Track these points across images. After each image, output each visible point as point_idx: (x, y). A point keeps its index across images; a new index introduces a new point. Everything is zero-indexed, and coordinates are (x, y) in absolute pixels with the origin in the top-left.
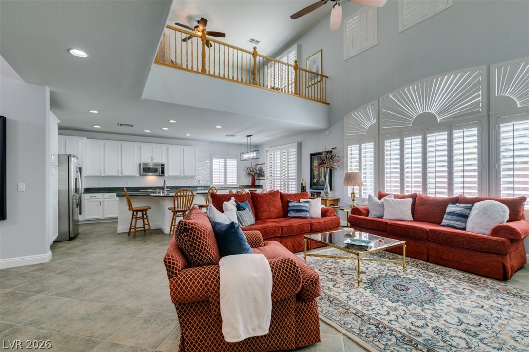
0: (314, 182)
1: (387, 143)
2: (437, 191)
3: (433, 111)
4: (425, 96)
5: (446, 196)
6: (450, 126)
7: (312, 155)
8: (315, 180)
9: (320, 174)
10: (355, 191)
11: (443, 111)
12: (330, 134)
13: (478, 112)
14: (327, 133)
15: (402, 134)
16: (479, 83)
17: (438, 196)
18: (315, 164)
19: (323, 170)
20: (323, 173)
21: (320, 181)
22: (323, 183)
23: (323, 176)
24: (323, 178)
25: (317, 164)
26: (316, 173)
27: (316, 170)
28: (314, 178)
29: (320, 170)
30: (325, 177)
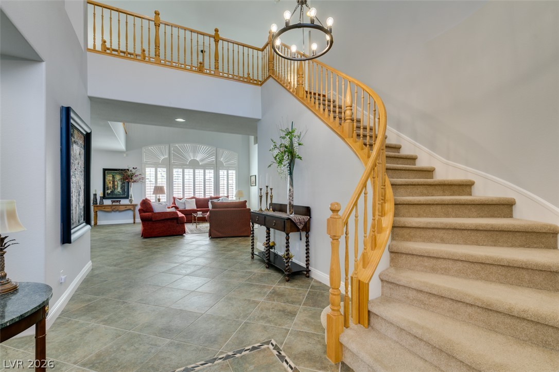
0: (107, 193)
1: (175, 170)
2: (200, 196)
3: (198, 159)
4: (195, 151)
5: (203, 197)
6: (204, 167)
7: (105, 170)
8: (109, 191)
9: (116, 187)
10: (161, 198)
11: (202, 160)
13: (213, 164)
14: (125, 155)
15: (183, 166)
16: (213, 153)
17: (201, 197)
18: (109, 178)
19: (120, 183)
20: (119, 185)
21: (116, 192)
22: (119, 193)
23: (119, 188)
24: (119, 189)
25: (111, 178)
26: (111, 185)
27: (110, 183)
28: (108, 189)
29: (116, 183)
30: (121, 188)
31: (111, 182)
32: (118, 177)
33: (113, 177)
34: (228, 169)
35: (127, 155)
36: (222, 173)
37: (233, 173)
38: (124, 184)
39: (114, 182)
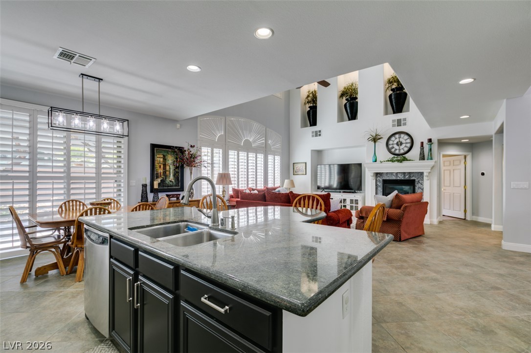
1: (230, 152)
3: (250, 140)
6: (256, 151)
7: (154, 147)
9: (167, 173)
11: (254, 141)
12: (181, 127)
13: (263, 147)
14: (178, 126)
15: (238, 149)
16: (263, 134)
18: (159, 159)
19: (172, 168)
20: (171, 171)
21: (168, 181)
22: (171, 183)
23: (171, 175)
24: (172, 178)
25: (162, 160)
26: (161, 171)
27: (160, 166)
28: (157, 177)
29: (168, 168)
30: (174, 175)
31: (162, 167)
32: (170, 159)
33: (165, 159)
34: (274, 154)
35: (181, 125)
36: (270, 157)
37: (278, 158)
38: (177, 170)
39: (165, 165)
